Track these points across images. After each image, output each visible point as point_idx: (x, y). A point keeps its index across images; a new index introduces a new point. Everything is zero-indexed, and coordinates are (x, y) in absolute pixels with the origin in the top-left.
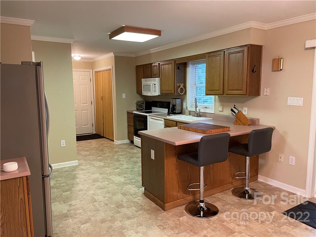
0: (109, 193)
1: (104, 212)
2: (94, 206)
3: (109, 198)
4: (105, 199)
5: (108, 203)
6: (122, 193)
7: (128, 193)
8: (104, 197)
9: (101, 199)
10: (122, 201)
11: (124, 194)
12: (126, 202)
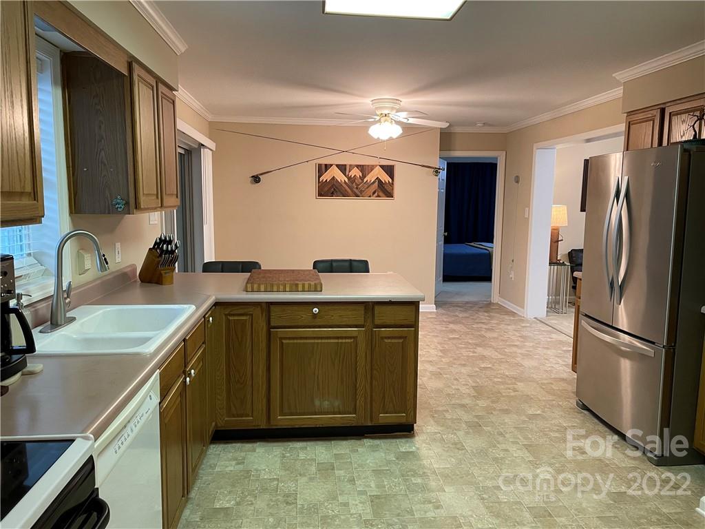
0: (495, 459)
1: (505, 423)
2: (526, 438)
3: (495, 446)
4: (504, 446)
5: (498, 437)
6: (463, 451)
7: (449, 447)
8: (507, 450)
9: (515, 449)
10: (467, 433)
11: (458, 446)
12: (459, 430)
